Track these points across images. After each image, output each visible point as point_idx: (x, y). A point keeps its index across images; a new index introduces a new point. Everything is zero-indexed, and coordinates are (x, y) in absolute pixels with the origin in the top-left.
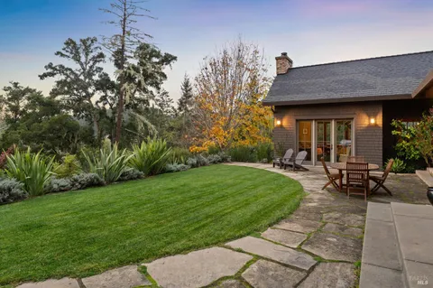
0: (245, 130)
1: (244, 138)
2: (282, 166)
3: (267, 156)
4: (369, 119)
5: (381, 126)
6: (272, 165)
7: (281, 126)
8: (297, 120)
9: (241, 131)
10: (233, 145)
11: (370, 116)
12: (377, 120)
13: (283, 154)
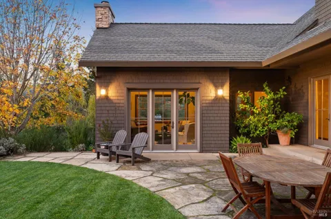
0: (49, 104)
1: (47, 115)
2: (113, 156)
3: (85, 141)
4: (216, 91)
5: (228, 98)
6: (95, 155)
7: (107, 97)
8: (129, 90)
9: (42, 106)
10: (29, 125)
11: (217, 87)
12: (224, 92)
13: (111, 137)
